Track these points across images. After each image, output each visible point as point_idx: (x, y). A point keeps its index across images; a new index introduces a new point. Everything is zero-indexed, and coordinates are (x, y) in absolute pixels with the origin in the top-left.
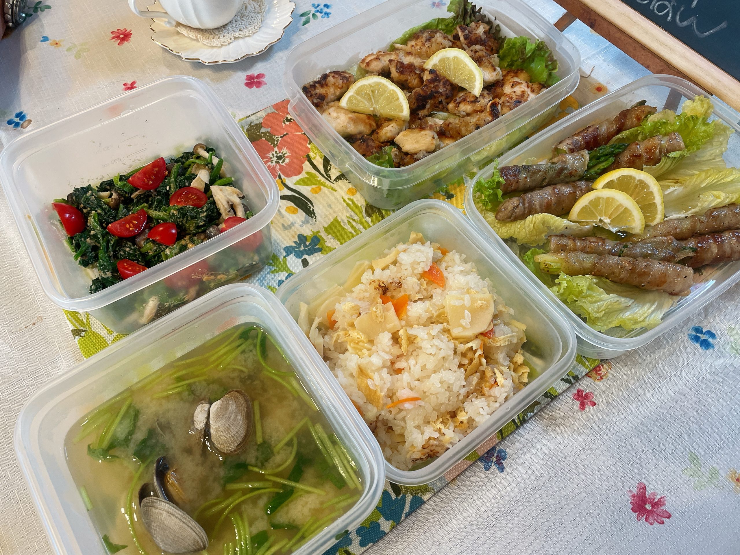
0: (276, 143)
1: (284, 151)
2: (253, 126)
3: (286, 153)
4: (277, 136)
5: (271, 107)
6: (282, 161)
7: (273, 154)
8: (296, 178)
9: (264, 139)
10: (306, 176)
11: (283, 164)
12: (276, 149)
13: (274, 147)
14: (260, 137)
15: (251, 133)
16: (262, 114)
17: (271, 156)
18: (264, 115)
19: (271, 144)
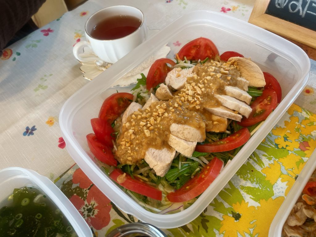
0: (85, 196)
1: (93, 202)
2: (66, 184)
3: (94, 204)
4: (85, 189)
6: (92, 213)
7: (84, 208)
9: (75, 194)
10: (114, 224)
11: (93, 217)
12: (86, 203)
13: (84, 200)
15: (65, 191)
16: (71, 172)
17: (83, 210)
18: (73, 172)
19: (82, 198)
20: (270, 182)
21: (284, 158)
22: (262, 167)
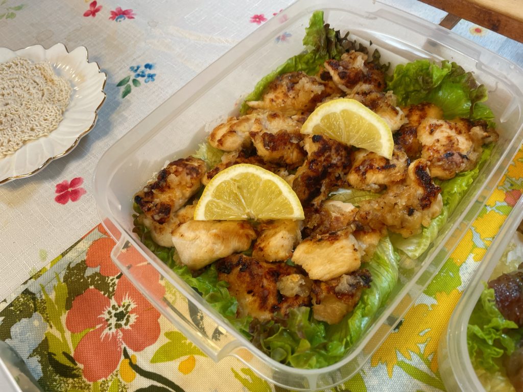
0: (111, 289)
1: (126, 301)
2: (74, 268)
3: (129, 305)
4: (111, 278)
5: (96, 230)
6: (124, 321)
7: (109, 313)
8: (151, 350)
9: (92, 287)
10: (167, 341)
11: (128, 327)
12: (113, 302)
14: (86, 285)
15: (72, 282)
16: (84, 246)
17: (106, 316)
18: (87, 246)
19: (104, 294)
20: (455, 261)
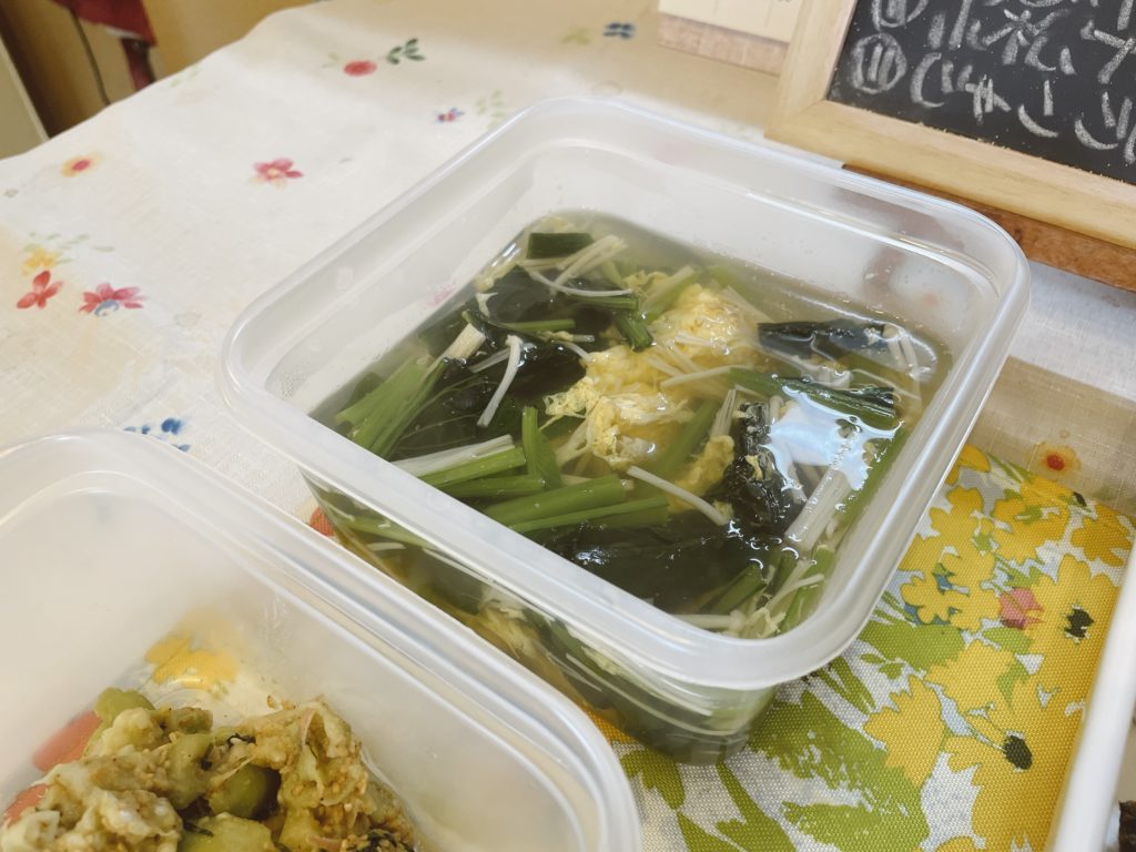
20: (907, 775)
21: (949, 662)
22: (864, 711)
